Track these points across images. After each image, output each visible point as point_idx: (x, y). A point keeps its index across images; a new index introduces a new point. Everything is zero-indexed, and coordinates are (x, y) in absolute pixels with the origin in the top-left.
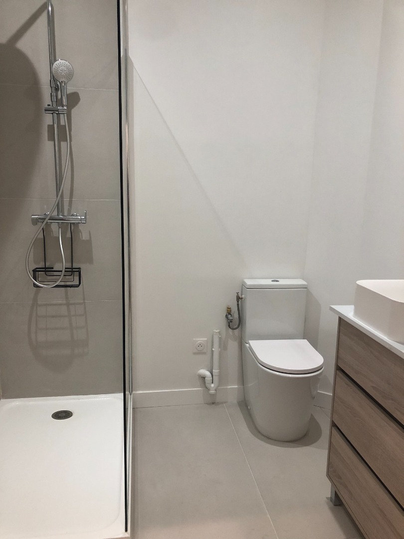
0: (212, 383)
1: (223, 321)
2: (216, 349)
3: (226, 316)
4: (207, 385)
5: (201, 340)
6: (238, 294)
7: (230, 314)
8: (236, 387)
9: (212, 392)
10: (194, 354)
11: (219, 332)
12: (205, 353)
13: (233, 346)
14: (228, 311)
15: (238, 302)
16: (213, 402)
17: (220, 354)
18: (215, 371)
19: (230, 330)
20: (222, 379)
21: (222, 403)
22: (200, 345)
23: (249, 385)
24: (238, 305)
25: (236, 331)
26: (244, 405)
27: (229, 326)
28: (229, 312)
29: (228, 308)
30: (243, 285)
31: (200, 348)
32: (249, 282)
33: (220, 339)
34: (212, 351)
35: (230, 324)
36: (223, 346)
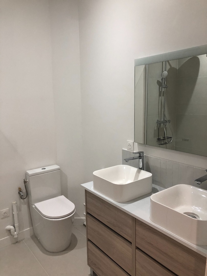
0: (15, 232)
1: (17, 196)
2: (15, 213)
3: (19, 193)
4: (12, 234)
5: (5, 210)
6: (24, 180)
7: (21, 191)
8: (29, 228)
9: (16, 236)
10: (2, 219)
11: (16, 203)
12: (8, 217)
13: (24, 208)
14: (19, 190)
15: (25, 184)
16: (17, 242)
17: (18, 214)
18: (16, 225)
19: (22, 200)
20: (21, 227)
21: (22, 240)
22: (5, 213)
23: (36, 225)
24: (25, 186)
25: (25, 200)
26: (35, 237)
27: (21, 198)
28: (20, 190)
29: (19, 188)
30: (26, 174)
31: (6, 215)
32: (30, 172)
33: (17, 206)
34: (13, 215)
35: (21, 197)
36: (19, 209)
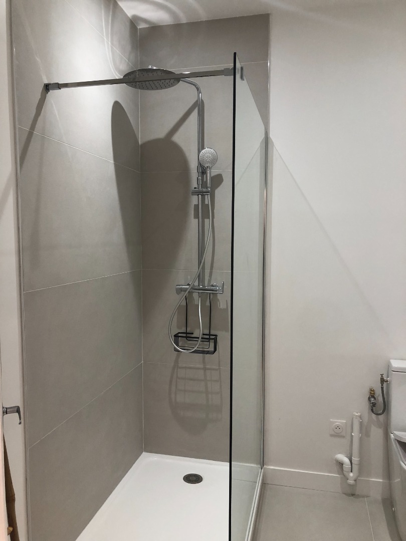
0: (351, 471)
1: (365, 406)
2: (356, 434)
3: (369, 398)
4: (344, 472)
5: (340, 422)
6: (382, 376)
7: (373, 397)
8: (381, 481)
9: (351, 482)
10: (332, 435)
11: (360, 417)
12: (344, 437)
13: (376, 433)
14: (371, 393)
15: (382, 385)
16: (352, 493)
17: (361, 439)
18: (355, 459)
19: (374, 416)
20: (363, 468)
21: (363, 497)
22: (338, 427)
23: (396, 481)
24: (382, 388)
25: (381, 417)
26: (389, 503)
27: (372, 410)
28: (372, 395)
29: (371, 390)
30: (389, 365)
31: (338, 431)
32: (396, 364)
33: (361, 424)
34: (352, 436)
35: (373, 406)
36: (365, 431)
